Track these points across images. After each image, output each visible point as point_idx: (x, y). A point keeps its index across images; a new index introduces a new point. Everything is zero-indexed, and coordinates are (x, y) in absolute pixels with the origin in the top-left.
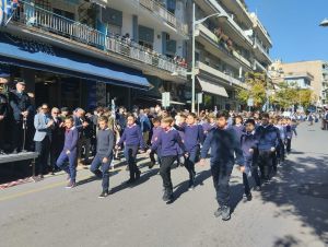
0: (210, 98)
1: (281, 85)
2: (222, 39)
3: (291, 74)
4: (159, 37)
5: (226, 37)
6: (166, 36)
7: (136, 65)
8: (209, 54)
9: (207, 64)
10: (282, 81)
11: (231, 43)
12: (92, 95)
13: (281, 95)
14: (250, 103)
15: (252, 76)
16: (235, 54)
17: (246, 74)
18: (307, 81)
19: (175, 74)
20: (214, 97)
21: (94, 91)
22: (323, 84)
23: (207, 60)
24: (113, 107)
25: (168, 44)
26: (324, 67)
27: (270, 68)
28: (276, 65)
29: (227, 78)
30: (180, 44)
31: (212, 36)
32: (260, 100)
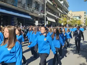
0: (50, 22)
1: (72, 19)
2: (54, 4)
3: (75, 15)
4: (34, 3)
5: (55, 3)
6: (36, 2)
7: (27, 12)
8: (50, 9)
9: (49, 12)
10: (72, 17)
11: (56, 5)
12: (12, 21)
13: (72, 22)
14: (62, 24)
15: (63, 16)
16: (58, 9)
17: (61, 15)
18: (80, 17)
19: (39, 15)
20: (51, 22)
21: (13, 20)
22: (85, 18)
23: (49, 10)
24: (21, 26)
25: (37, 5)
26: (85, 13)
27: (68, 13)
28: (70, 12)
29: (55, 16)
30: (41, 5)
31: (51, 3)
32: (65, 24)
